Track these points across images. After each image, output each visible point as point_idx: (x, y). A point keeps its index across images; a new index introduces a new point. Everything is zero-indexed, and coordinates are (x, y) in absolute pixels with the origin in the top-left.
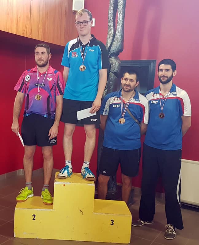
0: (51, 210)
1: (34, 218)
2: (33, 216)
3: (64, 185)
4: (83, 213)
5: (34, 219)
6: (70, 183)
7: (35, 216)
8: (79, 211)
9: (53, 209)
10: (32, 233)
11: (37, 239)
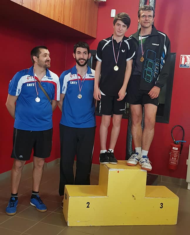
0: (105, 197)
1: (88, 205)
2: (87, 204)
3: (118, 172)
4: (135, 198)
5: (88, 207)
6: (124, 170)
7: (89, 203)
8: (132, 197)
9: (107, 196)
10: (86, 221)
11: (90, 226)
